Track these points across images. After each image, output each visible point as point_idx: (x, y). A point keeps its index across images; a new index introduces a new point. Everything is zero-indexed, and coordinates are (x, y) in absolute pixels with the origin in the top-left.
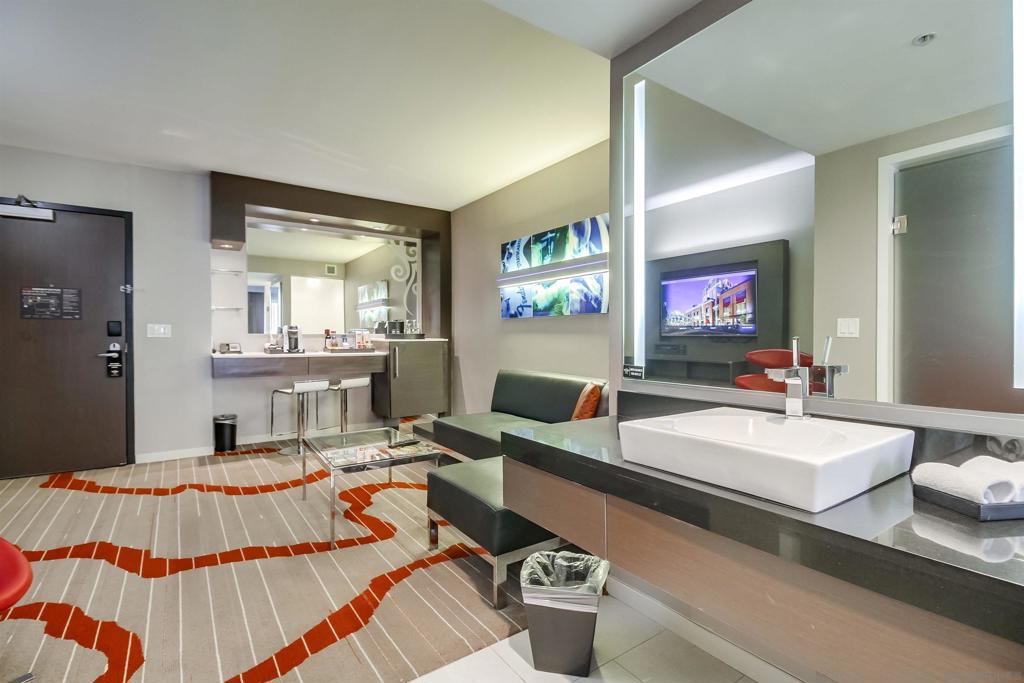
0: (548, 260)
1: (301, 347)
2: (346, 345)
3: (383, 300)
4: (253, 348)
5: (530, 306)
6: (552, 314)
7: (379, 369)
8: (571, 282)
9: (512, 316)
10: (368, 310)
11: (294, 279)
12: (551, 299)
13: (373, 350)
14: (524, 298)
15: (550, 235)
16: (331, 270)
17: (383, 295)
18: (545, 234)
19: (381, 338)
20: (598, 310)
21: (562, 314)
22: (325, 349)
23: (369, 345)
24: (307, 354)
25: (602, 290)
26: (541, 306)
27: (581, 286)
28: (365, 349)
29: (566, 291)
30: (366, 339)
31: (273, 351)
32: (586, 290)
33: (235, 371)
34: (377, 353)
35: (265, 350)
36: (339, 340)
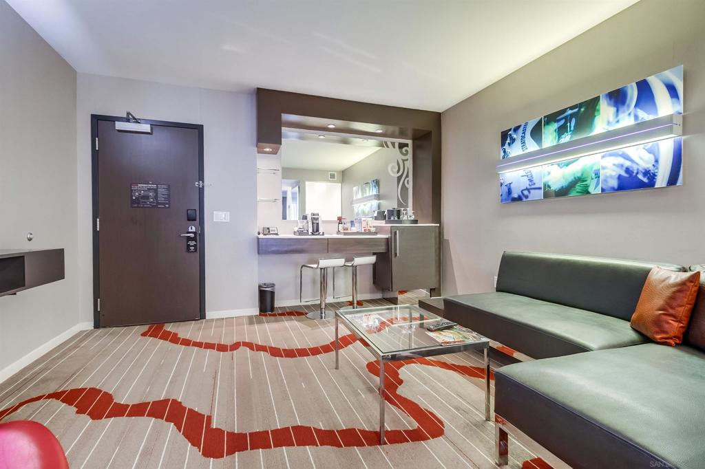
0: (566, 138)
1: (321, 230)
2: (354, 229)
3: (375, 195)
4: (286, 232)
5: (540, 188)
6: (573, 193)
7: (382, 249)
8: (603, 157)
9: (514, 200)
10: (362, 204)
11: (307, 183)
12: (570, 179)
13: (376, 233)
14: (531, 181)
15: (570, 112)
16: (332, 176)
17: (374, 192)
18: (564, 111)
19: (382, 223)
20: (651, 183)
21: (588, 193)
22: (338, 232)
23: (373, 230)
24: (326, 236)
25: (657, 161)
26: (555, 186)
27: (621, 160)
28: (370, 233)
29: (595, 168)
30: (370, 224)
31: (301, 233)
32: (627, 164)
33: (274, 248)
34: (379, 236)
35: (295, 233)
36: (348, 225)
